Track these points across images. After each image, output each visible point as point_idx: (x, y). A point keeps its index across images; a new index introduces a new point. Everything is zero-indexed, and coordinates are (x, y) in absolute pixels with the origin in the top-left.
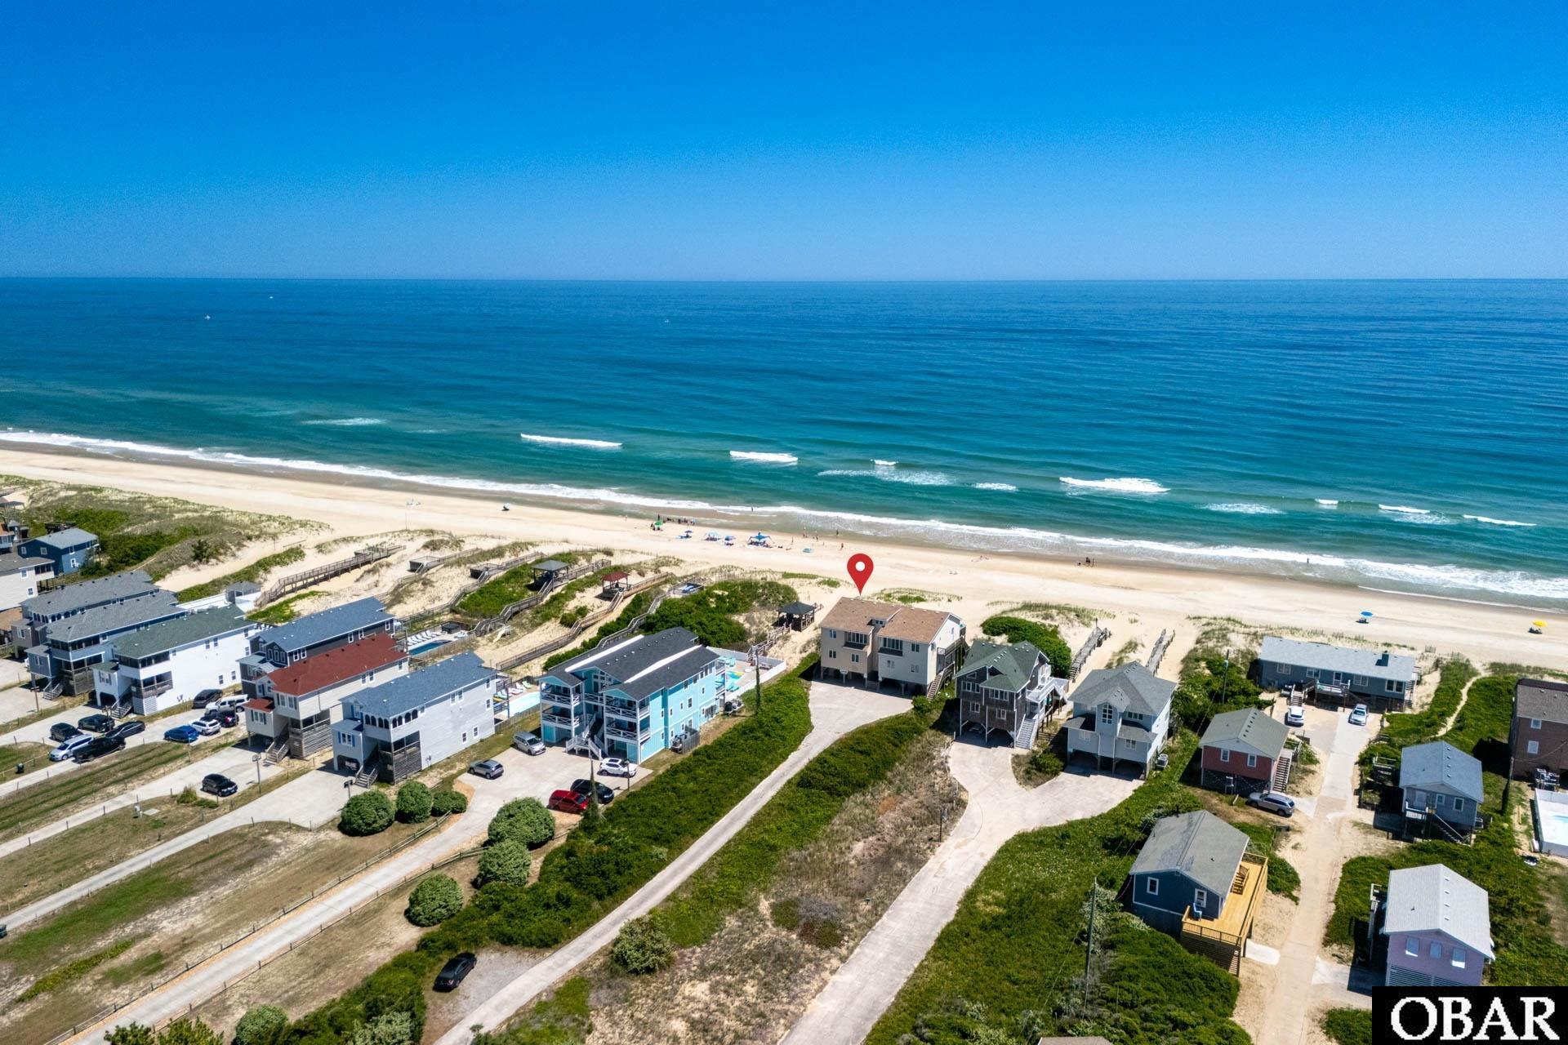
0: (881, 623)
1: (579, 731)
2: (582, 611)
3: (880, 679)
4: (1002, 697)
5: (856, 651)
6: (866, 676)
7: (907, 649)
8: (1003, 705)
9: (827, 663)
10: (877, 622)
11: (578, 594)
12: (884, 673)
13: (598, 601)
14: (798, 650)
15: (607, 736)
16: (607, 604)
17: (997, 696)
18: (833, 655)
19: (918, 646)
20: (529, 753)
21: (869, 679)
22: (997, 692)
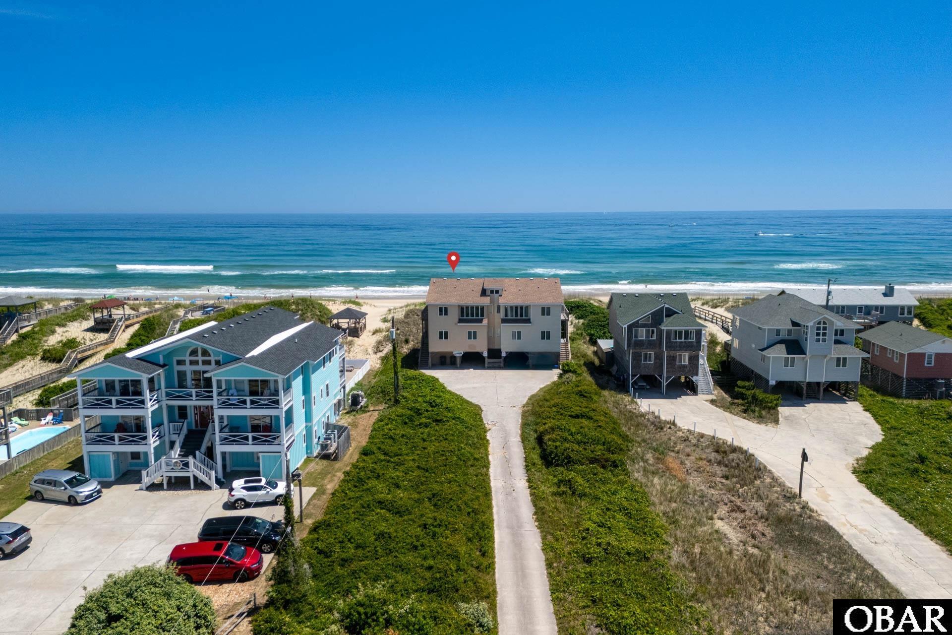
0: (497, 292)
1: (159, 452)
2: (71, 344)
3: (504, 354)
4: (686, 338)
5: (472, 327)
6: (485, 354)
7: (534, 314)
8: (688, 347)
9: (436, 346)
10: (492, 292)
11: (59, 330)
12: (507, 345)
13: (89, 335)
14: (370, 351)
15: (219, 449)
16: (103, 337)
17: (680, 338)
18: (444, 335)
19: (549, 309)
20: (72, 501)
21: (489, 356)
22: (681, 332)
